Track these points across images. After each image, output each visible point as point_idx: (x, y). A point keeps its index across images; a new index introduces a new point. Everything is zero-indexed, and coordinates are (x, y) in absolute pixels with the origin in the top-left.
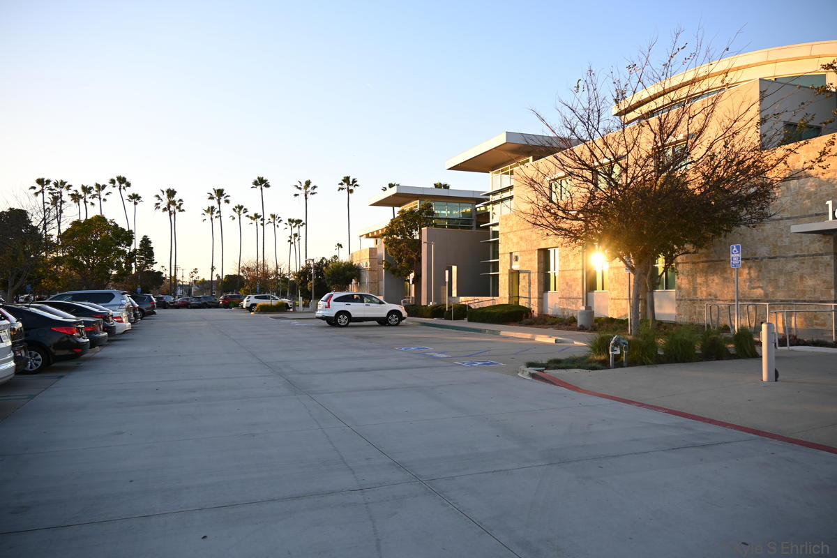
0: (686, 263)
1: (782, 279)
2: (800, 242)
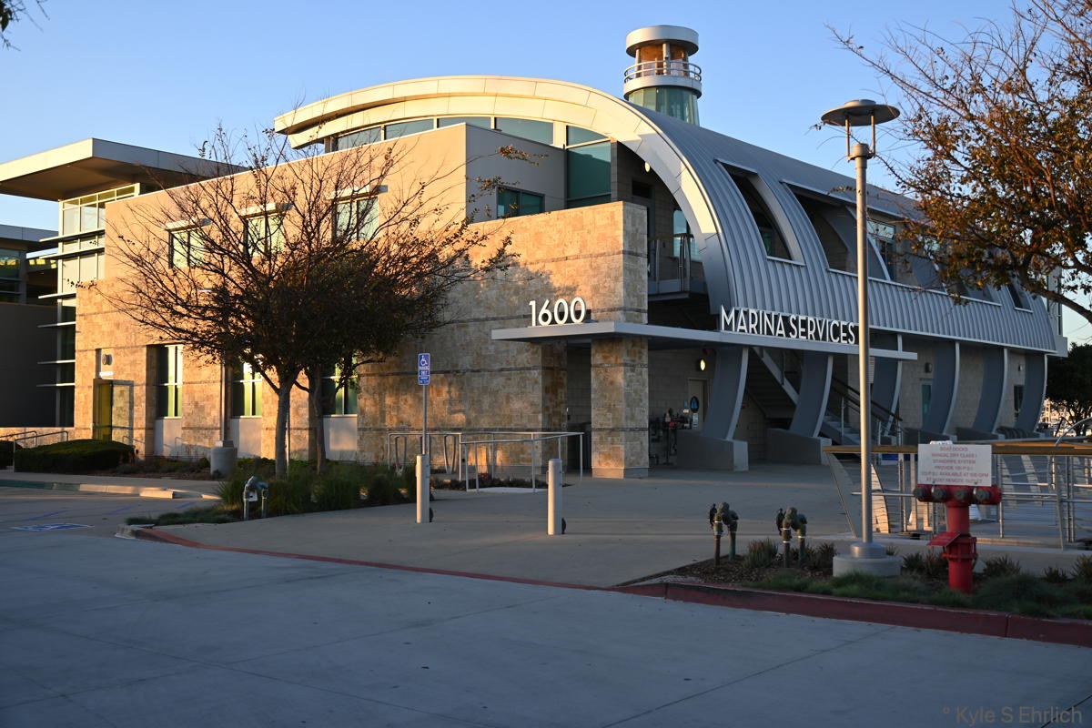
0: (373, 375)
1: (486, 401)
2: (507, 351)
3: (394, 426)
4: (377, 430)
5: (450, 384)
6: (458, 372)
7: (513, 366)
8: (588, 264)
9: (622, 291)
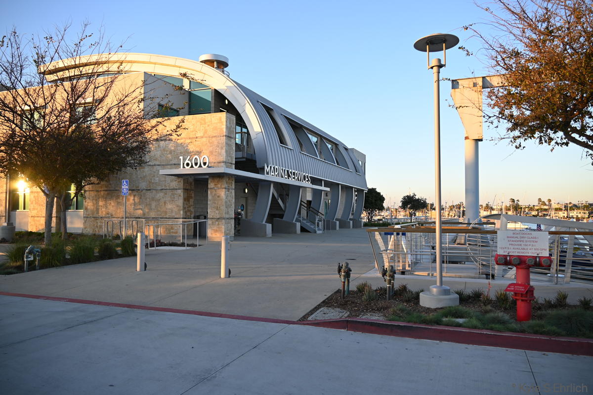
0: (92, 191)
1: (154, 204)
2: (165, 181)
3: (104, 216)
4: (94, 218)
5: (134, 196)
6: (139, 190)
7: (168, 188)
8: (208, 141)
9: (225, 154)
